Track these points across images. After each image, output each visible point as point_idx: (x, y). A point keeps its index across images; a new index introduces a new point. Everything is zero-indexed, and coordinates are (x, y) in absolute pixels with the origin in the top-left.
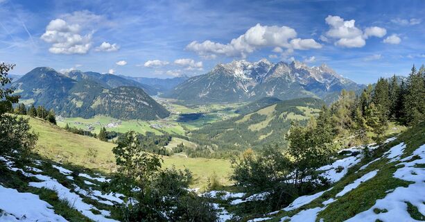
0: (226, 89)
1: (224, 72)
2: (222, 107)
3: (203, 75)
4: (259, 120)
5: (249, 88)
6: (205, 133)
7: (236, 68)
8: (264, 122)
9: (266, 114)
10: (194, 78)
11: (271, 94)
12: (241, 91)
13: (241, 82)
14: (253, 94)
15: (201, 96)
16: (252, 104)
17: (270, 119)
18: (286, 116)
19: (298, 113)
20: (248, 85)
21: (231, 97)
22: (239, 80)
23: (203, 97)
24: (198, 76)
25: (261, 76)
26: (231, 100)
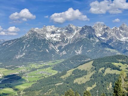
0: (41, 50)
1: (37, 36)
2: (40, 66)
3: (18, 39)
4: (81, 75)
5: (60, 48)
6: (38, 90)
7: (47, 32)
8: (87, 76)
9: (86, 69)
10: (9, 42)
11: (80, 52)
12: (53, 51)
13: (53, 44)
14: (64, 53)
15: (18, 57)
16: (66, 62)
17: (91, 74)
18: (104, 71)
19: (114, 68)
20: (58, 45)
21: (45, 57)
22: (50, 41)
23: (20, 58)
24: (13, 40)
25: (69, 38)
26: (47, 59)
